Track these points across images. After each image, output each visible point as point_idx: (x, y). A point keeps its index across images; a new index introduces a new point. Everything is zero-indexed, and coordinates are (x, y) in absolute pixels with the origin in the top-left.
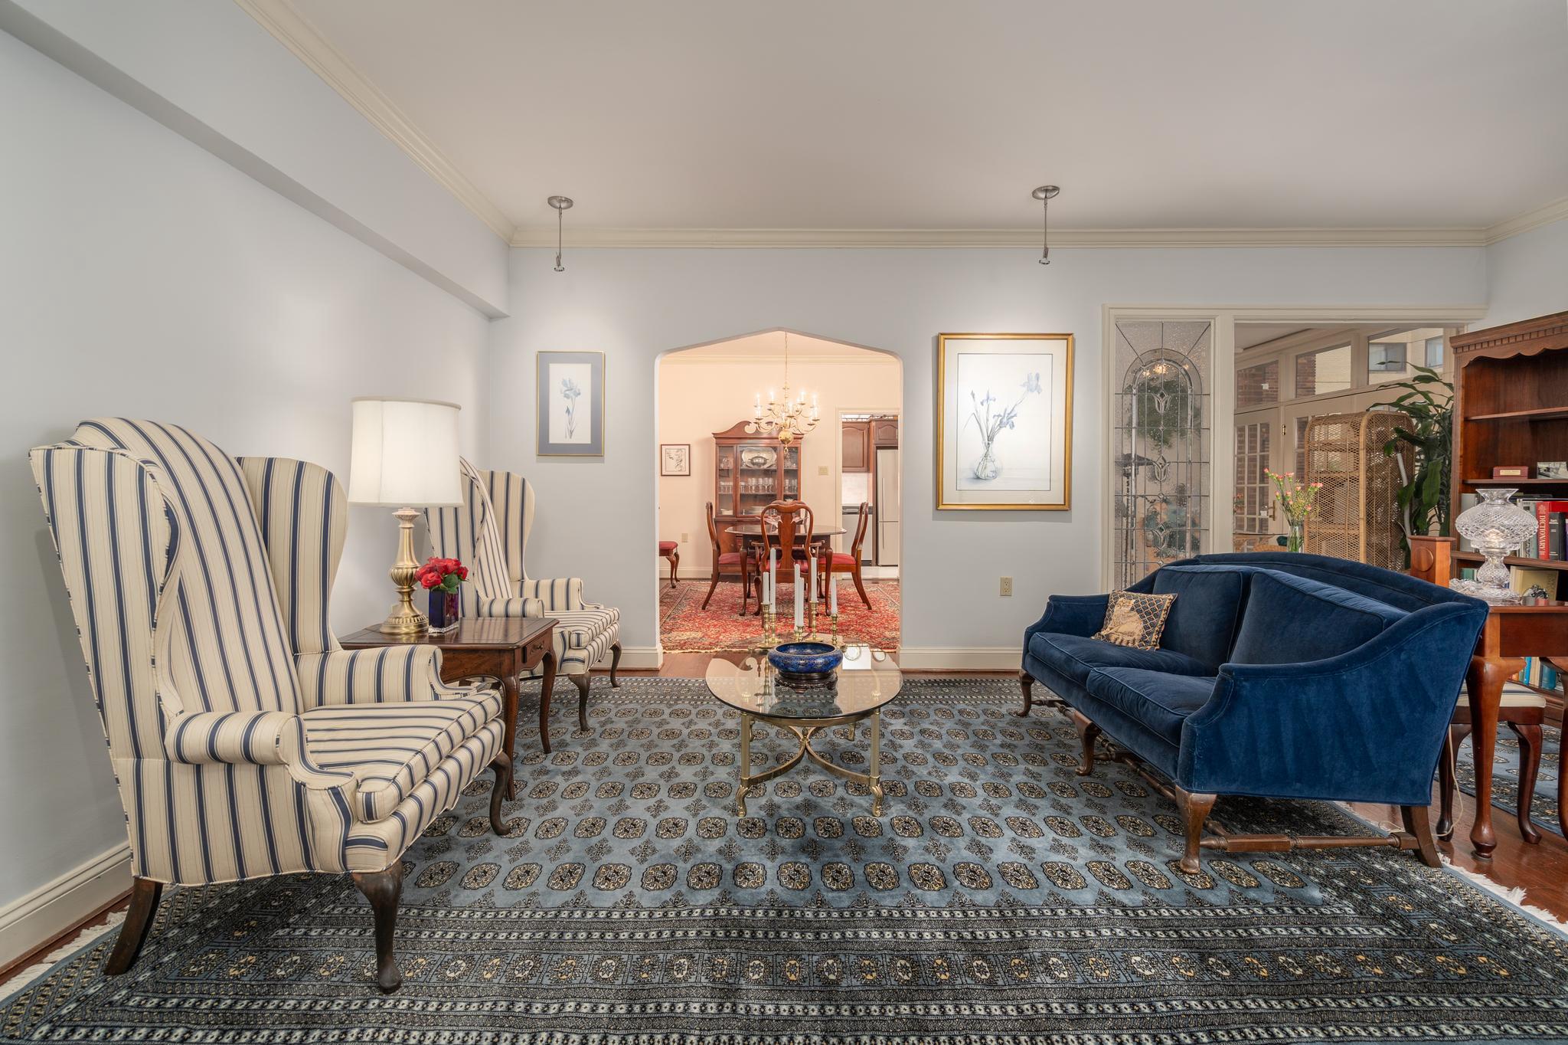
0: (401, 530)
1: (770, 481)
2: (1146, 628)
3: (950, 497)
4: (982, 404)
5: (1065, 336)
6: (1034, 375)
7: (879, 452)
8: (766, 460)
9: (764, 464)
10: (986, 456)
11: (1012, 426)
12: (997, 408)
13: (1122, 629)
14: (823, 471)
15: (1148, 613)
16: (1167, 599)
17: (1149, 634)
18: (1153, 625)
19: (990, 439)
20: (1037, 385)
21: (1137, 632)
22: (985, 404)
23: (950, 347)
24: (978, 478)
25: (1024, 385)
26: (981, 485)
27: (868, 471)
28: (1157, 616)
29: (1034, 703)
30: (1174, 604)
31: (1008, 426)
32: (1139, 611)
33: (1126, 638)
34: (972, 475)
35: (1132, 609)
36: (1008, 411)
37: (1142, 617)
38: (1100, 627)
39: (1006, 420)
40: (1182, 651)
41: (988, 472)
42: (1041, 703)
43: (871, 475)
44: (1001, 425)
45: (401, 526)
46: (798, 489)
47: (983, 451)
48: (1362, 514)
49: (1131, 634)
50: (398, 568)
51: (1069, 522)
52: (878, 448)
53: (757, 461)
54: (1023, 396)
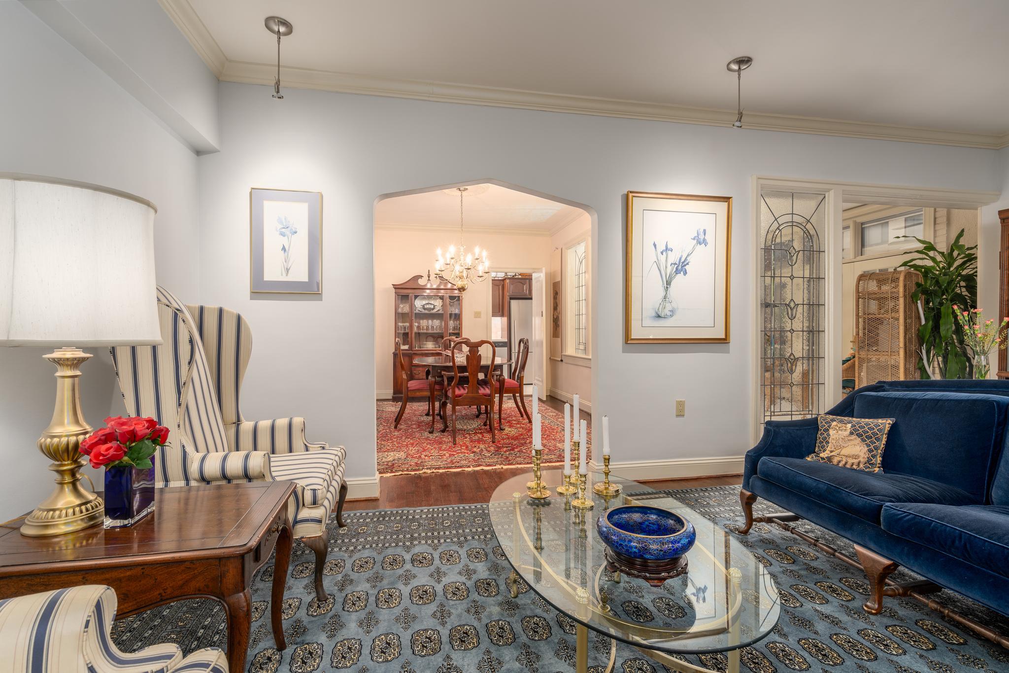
0: (59, 381)
1: (436, 323)
2: (870, 451)
3: (635, 334)
4: (662, 253)
5: (727, 199)
6: (702, 231)
7: (513, 302)
8: (434, 306)
9: (433, 309)
10: (665, 297)
11: (685, 273)
12: (673, 257)
13: (844, 452)
14: (477, 315)
15: (869, 437)
16: (886, 423)
17: (874, 456)
18: (876, 448)
19: (669, 283)
20: (704, 240)
21: (862, 455)
22: (664, 253)
23: (637, 204)
24: (659, 316)
25: (694, 239)
26: (661, 323)
27: (503, 315)
28: (878, 439)
29: (755, 520)
30: (893, 427)
31: (682, 273)
32: (859, 435)
33: (850, 461)
34: (654, 314)
35: (851, 433)
36: (683, 260)
37: (863, 440)
38: (813, 448)
39: (681, 267)
40: (913, 472)
41: (667, 312)
42: (760, 520)
43: (505, 319)
44: (677, 272)
45: (58, 374)
46: (460, 329)
47: (663, 294)
48: (902, 345)
49: (856, 457)
50: (53, 437)
51: (728, 352)
52: (511, 299)
53: (428, 306)
54: (694, 248)
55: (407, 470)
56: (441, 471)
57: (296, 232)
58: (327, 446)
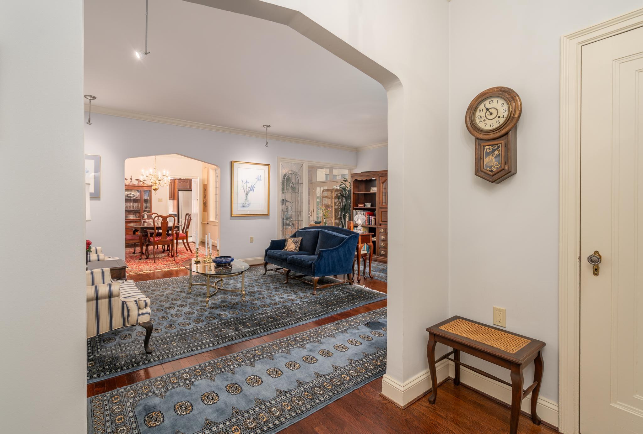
1: (136, 204)
2: (296, 246)
3: (235, 213)
4: (245, 184)
5: (268, 165)
6: (259, 176)
7: (180, 192)
8: (134, 195)
9: (133, 197)
10: (246, 199)
11: (253, 191)
12: (249, 185)
13: (290, 247)
14: (160, 200)
15: (296, 243)
16: (300, 238)
17: (297, 248)
18: (297, 245)
19: (247, 194)
20: (260, 179)
21: (294, 247)
22: (246, 184)
23: (235, 166)
24: (244, 206)
25: (257, 179)
26: (245, 209)
27: (174, 199)
28: (298, 243)
29: (268, 270)
30: (302, 240)
31: (252, 191)
32: (294, 242)
33: (291, 249)
34: (242, 205)
35: (292, 242)
36: (253, 186)
37: (295, 243)
38: (284, 248)
39: (252, 189)
40: (305, 251)
41: (247, 205)
42: (269, 270)
43: (176, 202)
44: (251, 190)
46: (151, 208)
47: (245, 198)
48: (334, 215)
49: (292, 248)
51: (269, 219)
52: (179, 190)
53: (130, 195)
54: (257, 181)
55: (135, 272)
56: (152, 271)
57: (88, 172)
58: (111, 257)
